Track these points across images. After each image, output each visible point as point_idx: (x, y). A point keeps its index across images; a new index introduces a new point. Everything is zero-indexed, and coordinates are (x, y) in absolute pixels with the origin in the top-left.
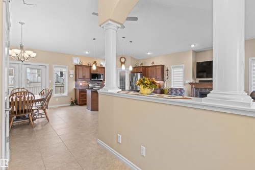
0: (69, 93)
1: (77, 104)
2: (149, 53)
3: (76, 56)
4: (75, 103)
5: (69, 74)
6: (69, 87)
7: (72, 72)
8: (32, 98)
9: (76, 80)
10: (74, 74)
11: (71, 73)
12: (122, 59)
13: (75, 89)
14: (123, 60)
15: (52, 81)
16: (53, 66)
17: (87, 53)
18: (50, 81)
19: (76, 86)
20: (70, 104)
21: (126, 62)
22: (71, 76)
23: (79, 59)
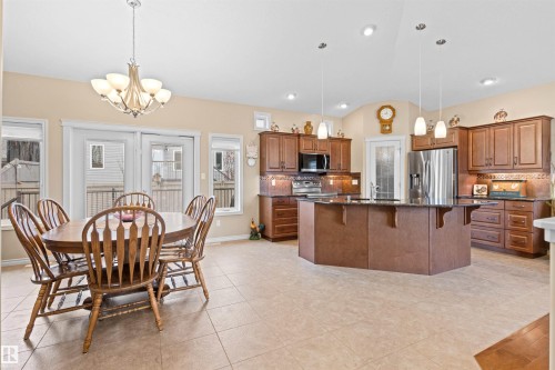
0: (244, 207)
1: (265, 237)
2: (488, 83)
3: (262, 109)
4: (259, 234)
5: (246, 158)
6: (245, 192)
7: (254, 152)
8: (156, 228)
9: (262, 173)
10: (257, 156)
11: (251, 154)
12: (383, 112)
13: (261, 197)
14: (387, 114)
15: (207, 176)
16: (210, 136)
17: (291, 97)
18: (203, 177)
19: (262, 189)
20: (248, 236)
21: (395, 120)
22: (251, 162)
23: (267, 117)
